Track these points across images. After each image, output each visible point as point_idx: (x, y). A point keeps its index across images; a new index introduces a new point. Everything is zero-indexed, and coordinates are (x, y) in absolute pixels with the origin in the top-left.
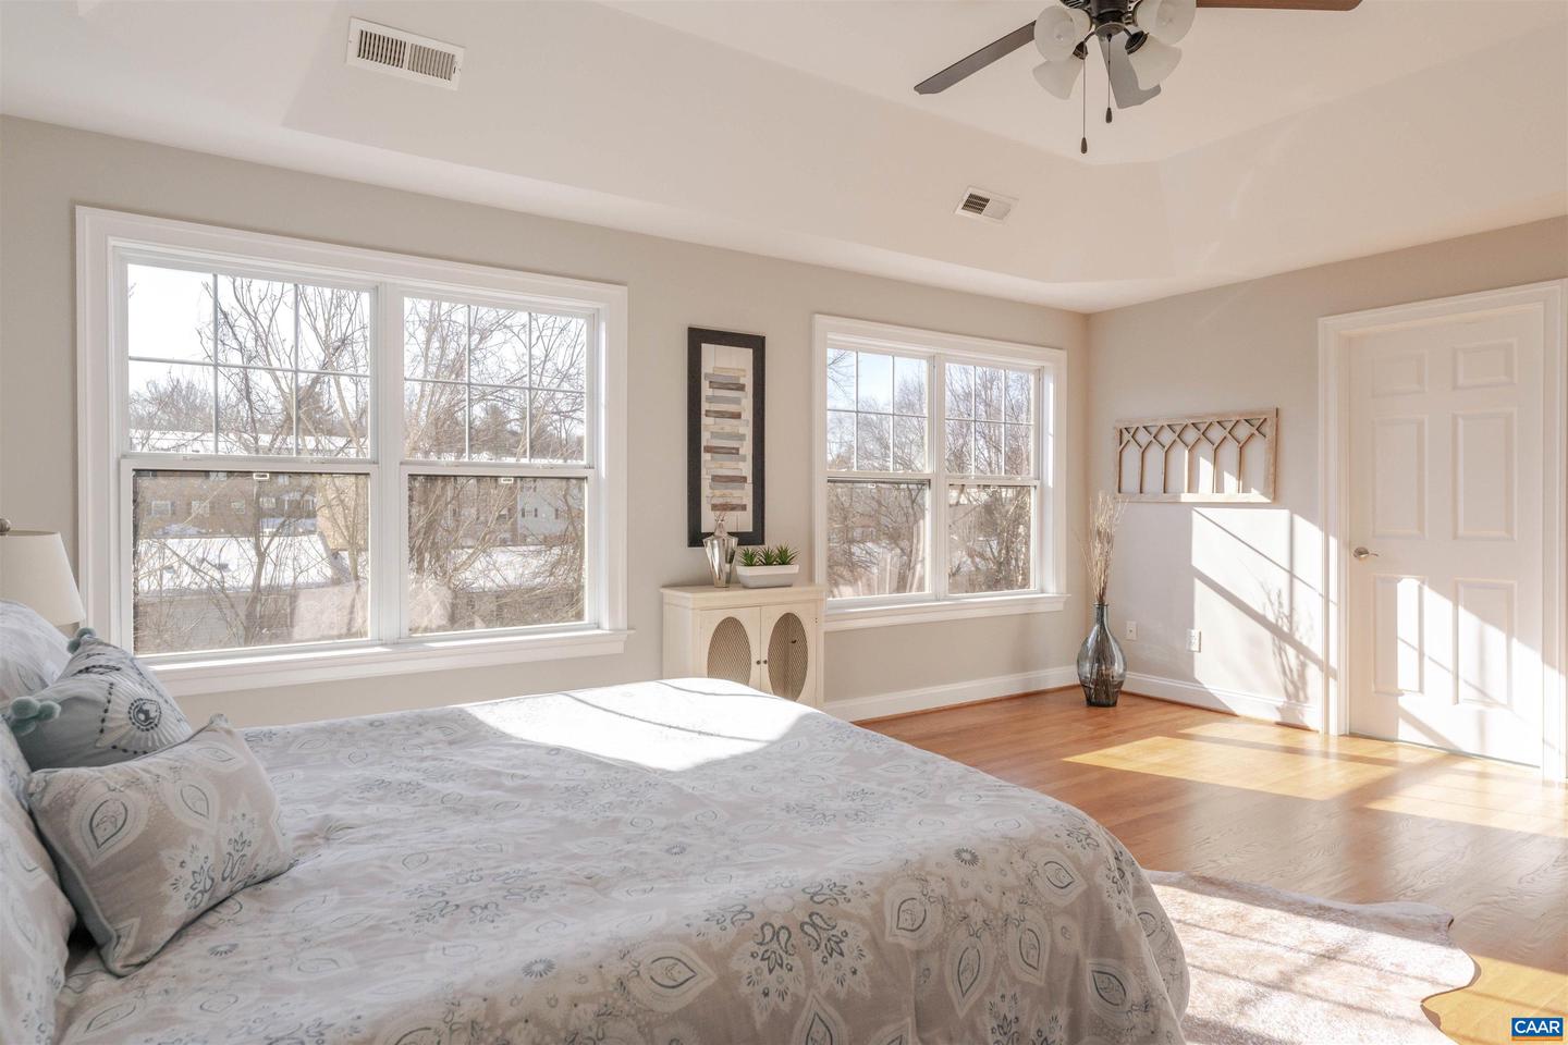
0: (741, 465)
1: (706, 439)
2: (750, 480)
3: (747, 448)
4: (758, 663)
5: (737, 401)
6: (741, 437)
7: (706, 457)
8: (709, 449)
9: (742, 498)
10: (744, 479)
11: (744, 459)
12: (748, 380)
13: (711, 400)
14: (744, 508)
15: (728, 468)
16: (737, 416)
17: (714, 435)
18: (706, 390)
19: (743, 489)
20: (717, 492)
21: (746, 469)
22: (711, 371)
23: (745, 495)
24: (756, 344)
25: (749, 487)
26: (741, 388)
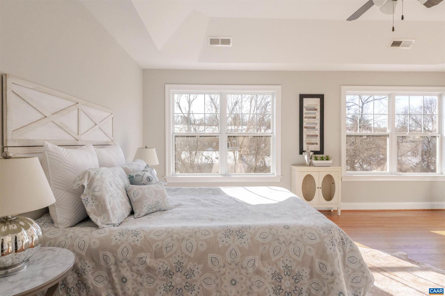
0: (316, 132)
1: (305, 124)
2: (319, 136)
3: (318, 127)
4: (318, 188)
5: (315, 113)
6: (316, 124)
7: (304, 130)
8: (305, 128)
9: (316, 141)
10: (317, 136)
11: (317, 130)
12: (318, 108)
13: (306, 114)
14: (317, 144)
15: (312, 132)
16: (315, 118)
17: (307, 123)
18: (305, 111)
19: (317, 138)
20: (308, 139)
21: (318, 133)
22: (306, 106)
23: (318, 140)
24: (321, 97)
25: (319, 138)
26: (316, 110)
